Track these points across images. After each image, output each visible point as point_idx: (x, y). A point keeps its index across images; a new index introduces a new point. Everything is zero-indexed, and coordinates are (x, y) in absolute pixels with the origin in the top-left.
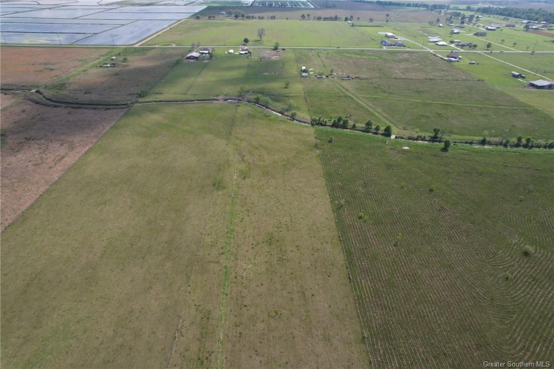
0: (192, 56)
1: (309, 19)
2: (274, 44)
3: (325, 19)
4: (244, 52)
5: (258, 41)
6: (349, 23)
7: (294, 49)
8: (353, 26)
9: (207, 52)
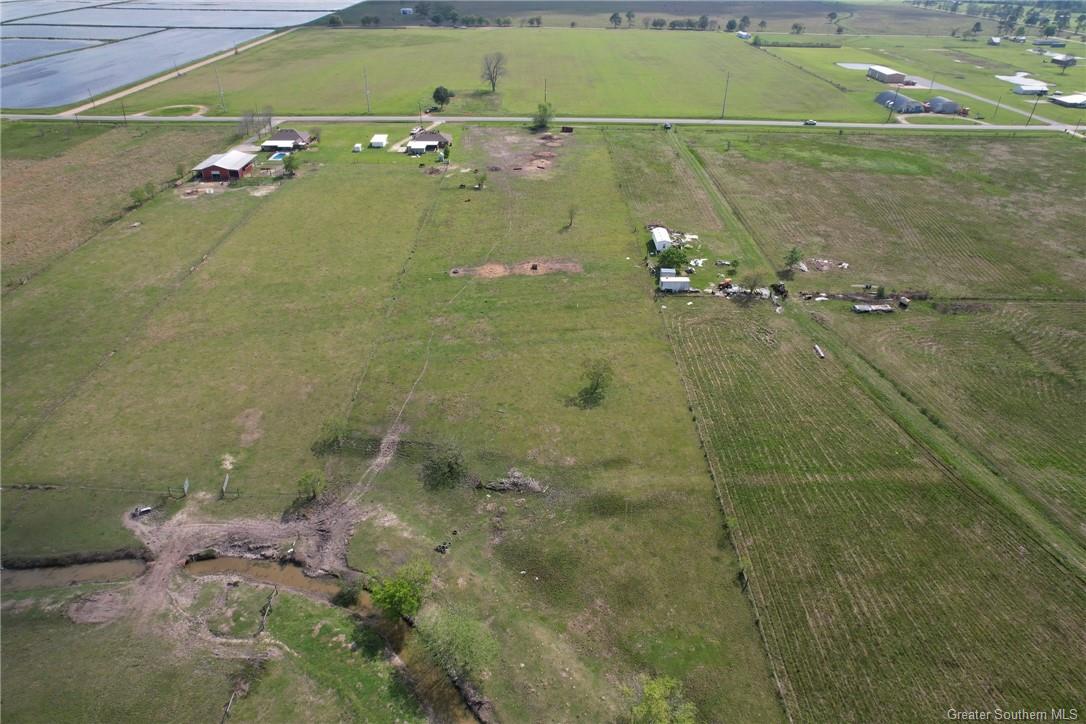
0: (215, 168)
1: (630, 26)
2: (535, 110)
3: (674, 26)
4: (421, 145)
5: (486, 93)
6: (741, 37)
7: (603, 128)
8: (756, 44)
9: (289, 144)
